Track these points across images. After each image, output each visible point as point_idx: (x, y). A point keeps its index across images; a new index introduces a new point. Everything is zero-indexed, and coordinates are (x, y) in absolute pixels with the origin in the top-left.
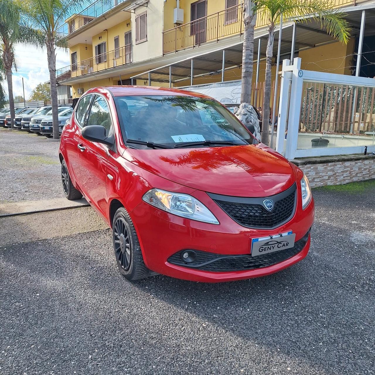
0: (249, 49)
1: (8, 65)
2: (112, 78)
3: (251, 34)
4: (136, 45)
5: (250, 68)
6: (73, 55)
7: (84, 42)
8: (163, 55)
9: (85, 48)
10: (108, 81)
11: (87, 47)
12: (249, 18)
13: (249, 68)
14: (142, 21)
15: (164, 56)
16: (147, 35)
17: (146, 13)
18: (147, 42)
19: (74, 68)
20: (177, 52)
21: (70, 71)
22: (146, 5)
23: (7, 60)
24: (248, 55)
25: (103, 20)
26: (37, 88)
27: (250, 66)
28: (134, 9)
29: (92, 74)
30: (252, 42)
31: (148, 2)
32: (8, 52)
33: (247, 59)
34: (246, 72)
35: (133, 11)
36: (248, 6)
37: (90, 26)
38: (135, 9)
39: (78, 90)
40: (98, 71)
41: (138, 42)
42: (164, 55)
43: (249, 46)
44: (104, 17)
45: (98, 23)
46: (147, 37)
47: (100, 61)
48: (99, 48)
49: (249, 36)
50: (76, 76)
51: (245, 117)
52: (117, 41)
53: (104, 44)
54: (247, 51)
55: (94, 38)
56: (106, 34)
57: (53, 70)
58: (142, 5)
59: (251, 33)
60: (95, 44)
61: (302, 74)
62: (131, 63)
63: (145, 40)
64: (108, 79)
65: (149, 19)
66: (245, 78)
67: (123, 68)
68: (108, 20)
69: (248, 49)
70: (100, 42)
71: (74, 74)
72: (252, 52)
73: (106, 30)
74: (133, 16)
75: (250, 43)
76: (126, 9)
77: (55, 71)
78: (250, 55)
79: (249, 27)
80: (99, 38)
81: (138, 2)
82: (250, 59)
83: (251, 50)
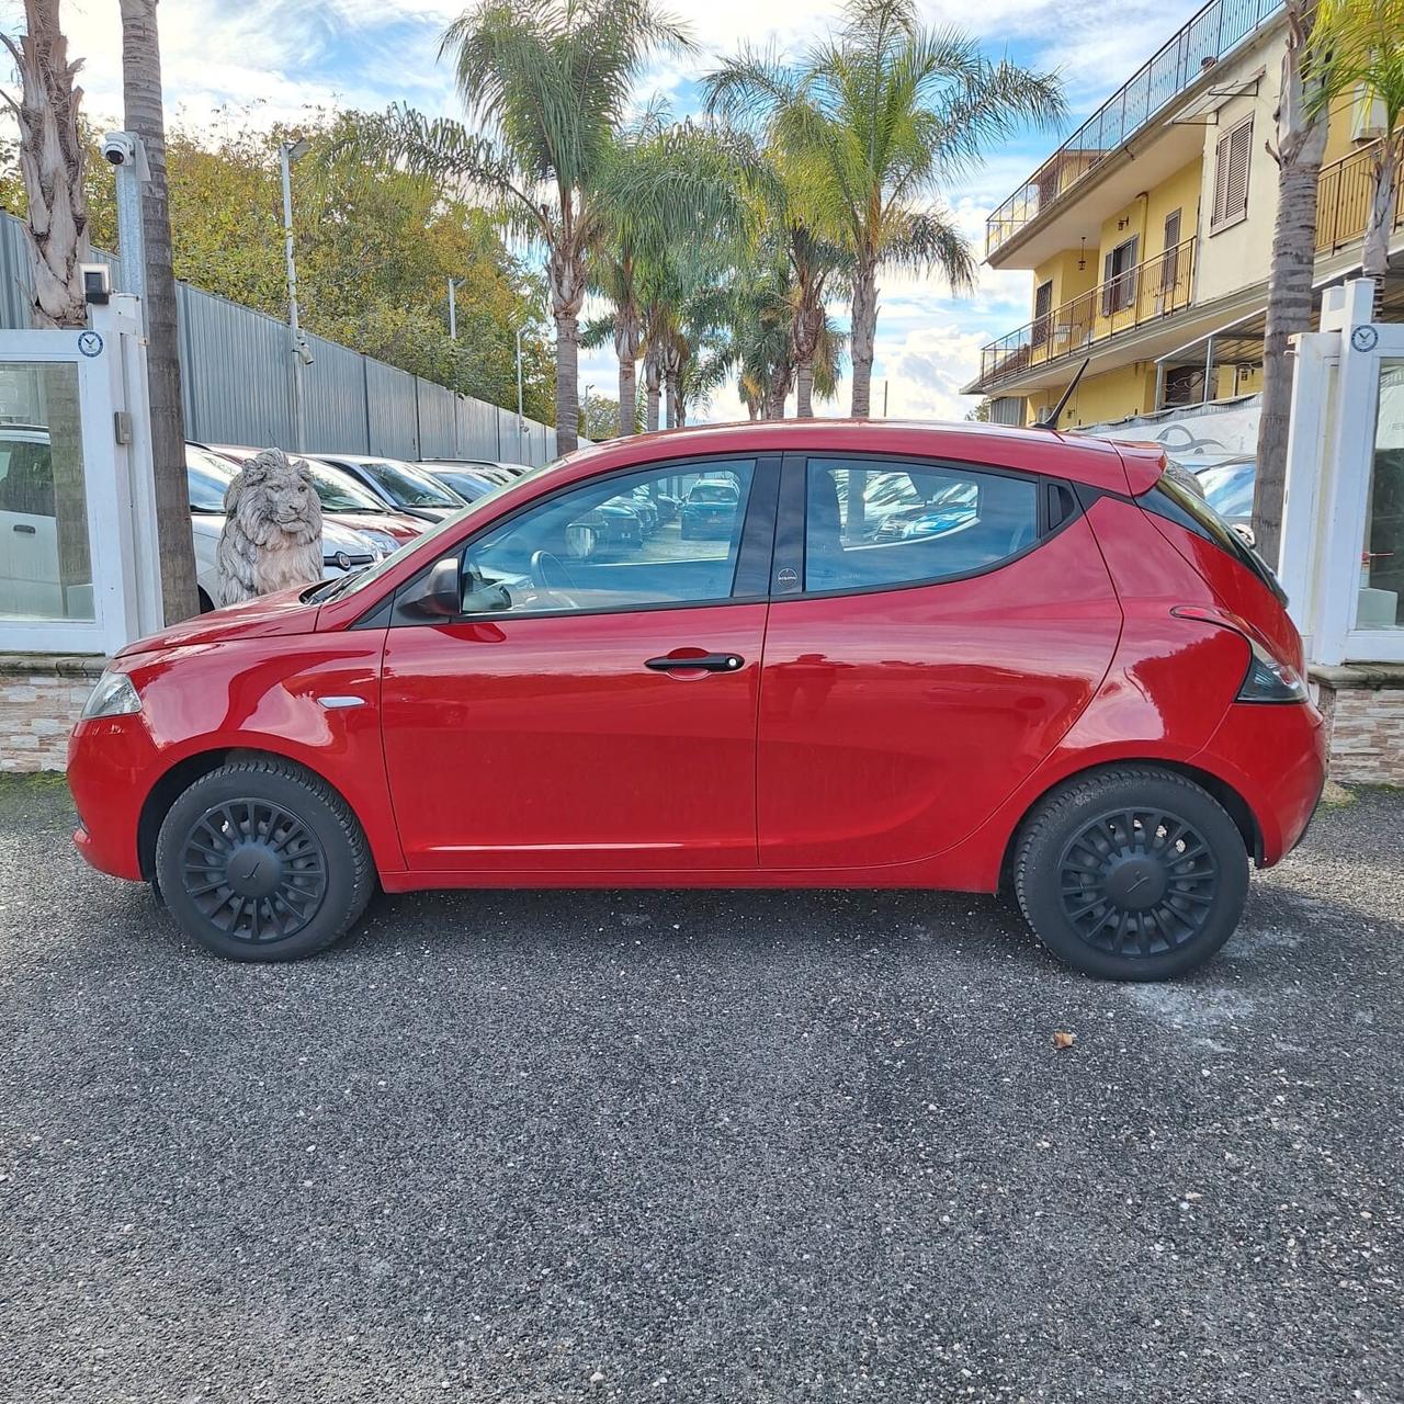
0: (1289, 251)
1: (804, 348)
2: (1146, 362)
3: (1299, 196)
4: (1211, 238)
5: (1290, 321)
6: (1043, 293)
7: (1078, 244)
9: (1078, 265)
10: (1132, 373)
11: (1083, 260)
12: (1291, 139)
13: (1286, 319)
14: (1236, 151)
16: (1246, 199)
17: (1250, 120)
18: (1245, 223)
19: (1041, 333)
20: (1337, 253)
21: (1026, 348)
22: (1252, 90)
23: (801, 335)
24: (1282, 272)
25: (1124, 163)
26: (979, 408)
27: (1290, 312)
28: (1217, 111)
29: (1093, 348)
30: (1302, 227)
31: (1260, 77)
32: (807, 309)
33: (1281, 289)
35: (1212, 119)
36: (1288, 97)
38: (1220, 108)
39: (1041, 410)
40: (1092, 344)
41: (1218, 227)
43: (1290, 241)
44: (1128, 150)
45: (1109, 175)
46: (1246, 206)
47: (1115, 302)
48: (1118, 258)
49: (1292, 206)
50: (1045, 359)
52: (1172, 226)
53: (1132, 243)
54: (1282, 259)
55: (1105, 225)
56: (1143, 207)
57: (862, 360)
58: (1239, 95)
59: (1297, 192)
60: (1107, 249)
61: (1371, 340)
62: (1189, 304)
63: (1239, 216)
64: (1133, 367)
65: (1259, 138)
66: (1272, 358)
67: (1162, 326)
68: (1138, 159)
69: (1285, 253)
70: (1121, 239)
71: (1039, 357)
72: (1305, 260)
73: (1145, 194)
74: (1212, 137)
75: (1292, 230)
76: (1183, 114)
77: (872, 360)
78: (1294, 273)
79: (1291, 173)
80: (1121, 224)
81: (1219, 87)
82: (1291, 288)
83: (1297, 255)
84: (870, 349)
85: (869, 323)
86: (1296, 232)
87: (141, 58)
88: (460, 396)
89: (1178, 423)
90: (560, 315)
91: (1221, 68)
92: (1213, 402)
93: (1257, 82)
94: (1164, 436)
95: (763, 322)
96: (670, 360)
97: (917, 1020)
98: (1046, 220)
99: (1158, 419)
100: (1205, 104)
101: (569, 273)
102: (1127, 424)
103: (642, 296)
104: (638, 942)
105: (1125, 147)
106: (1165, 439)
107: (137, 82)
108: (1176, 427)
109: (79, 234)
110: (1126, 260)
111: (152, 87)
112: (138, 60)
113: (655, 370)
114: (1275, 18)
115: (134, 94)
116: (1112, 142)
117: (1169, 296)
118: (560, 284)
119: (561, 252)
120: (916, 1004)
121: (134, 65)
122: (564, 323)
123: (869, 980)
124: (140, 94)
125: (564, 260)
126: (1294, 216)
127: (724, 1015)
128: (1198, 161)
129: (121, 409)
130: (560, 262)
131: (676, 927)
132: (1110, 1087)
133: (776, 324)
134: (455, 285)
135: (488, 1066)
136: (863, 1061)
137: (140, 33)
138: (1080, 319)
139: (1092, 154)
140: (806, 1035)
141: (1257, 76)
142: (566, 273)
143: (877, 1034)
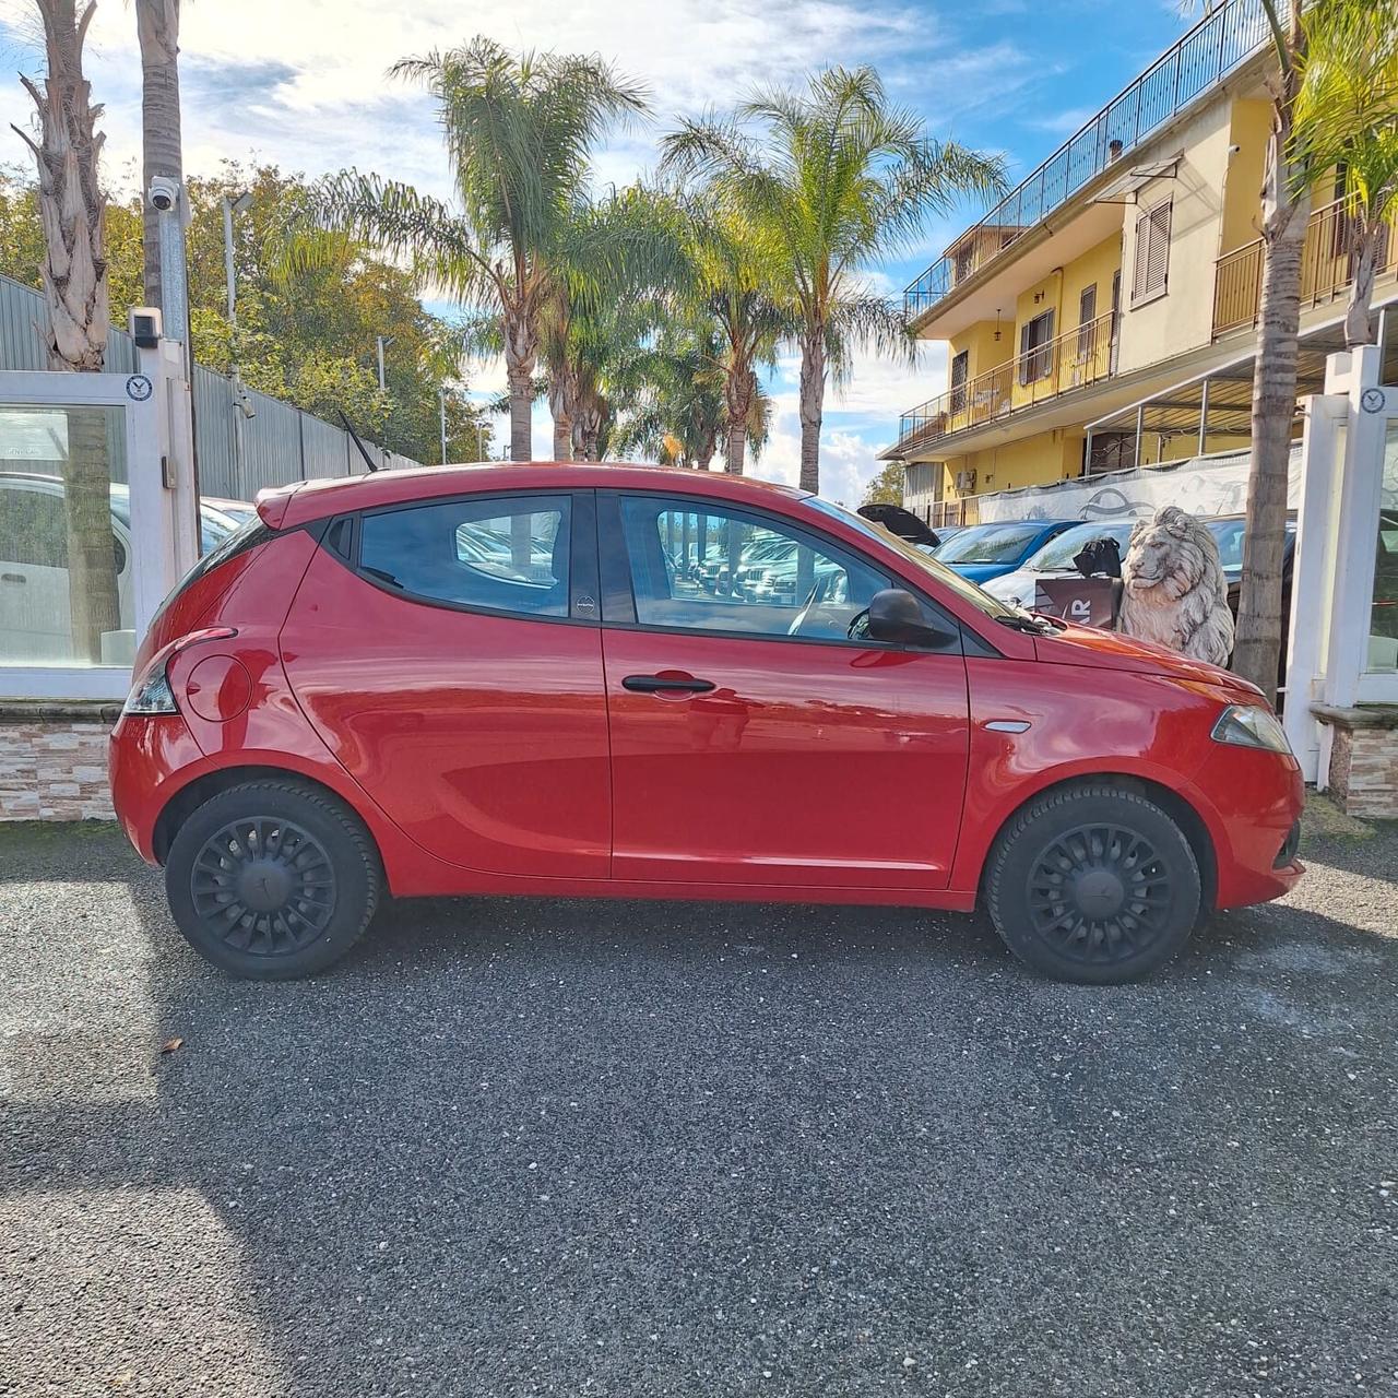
0: (1276, 319)
1: (737, 411)
2: (1063, 429)
3: (1285, 269)
4: (1132, 311)
5: (1278, 386)
6: (960, 361)
7: (994, 315)
8: (1214, 338)
9: (994, 337)
10: (1051, 440)
11: (999, 331)
12: (1276, 216)
13: (1274, 383)
14: (1155, 228)
15: (1217, 341)
16: (1166, 276)
17: (1169, 200)
18: (1165, 299)
19: (957, 402)
21: (944, 416)
22: (1172, 172)
23: (734, 398)
24: (1270, 339)
25: (1043, 239)
26: (884, 474)
27: (1278, 377)
28: (1136, 192)
29: (1015, 416)
30: (1289, 298)
31: (1179, 160)
32: (740, 373)
33: (1269, 356)
34: (1262, 399)
35: (1131, 198)
36: (1275, 177)
37: (1004, 262)
38: (1139, 188)
39: (960, 475)
40: (1013, 411)
41: (1138, 301)
42: (1216, 338)
43: (1277, 311)
44: (1047, 229)
45: (1028, 250)
46: (1166, 282)
47: (1032, 372)
48: (1035, 331)
49: (1280, 278)
50: (966, 426)
51: (1159, 553)
52: (1088, 301)
53: (1049, 316)
54: (1270, 329)
55: (1021, 298)
56: (1059, 282)
57: (811, 423)
58: (1158, 176)
59: (1284, 265)
60: (1023, 321)
61: (1378, 402)
62: (1110, 375)
63: (1161, 291)
64: (1051, 434)
65: (1178, 219)
66: (1262, 421)
67: (1085, 395)
68: (1058, 235)
69: (1273, 322)
70: (1036, 311)
71: (960, 423)
72: (1292, 329)
73: (1060, 268)
74: (1131, 215)
75: (1279, 300)
76: (1104, 193)
77: (820, 422)
78: (1281, 341)
79: (1278, 247)
80: (1037, 297)
81: (1141, 168)
82: (1279, 355)
83: (1284, 323)
84: (819, 411)
85: (818, 386)
86: (1284, 302)
87: (163, 106)
88: (387, 454)
89: (1112, 486)
90: (515, 373)
91: (1140, 152)
92: (1147, 466)
93: (1176, 165)
94: (1097, 498)
95: (697, 386)
96: (590, 421)
97: (1065, 1037)
98: (964, 293)
99: (1090, 482)
100: (1125, 184)
101: (523, 331)
102: (1059, 488)
103: (572, 356)
104: (765, 971)
105: (1044, 224)
106: (1098, 502)
107: (159, 130)
108: (1108, 490)
109: (98, 280)
110: (1042, 332)
111: (173, 135)
112: (159, 107)
113: (580, 430)
114: (1191, 106)
115: (156, 141)
116: (1032, 219)
117: (1091, 365)
118: (514, 342)
119: (515, 310)
120: (1058, 1022)
121: (155, 112)
122: (519, 382)
123: (1002, 1002)
124: (161, 141)
125: (518, 319)
126: (1281, 287)
127: (878, 1035)
128: (1117, 239)
129: (167, 455)
130: (513, 320)
131: (795, 956)
132: (1271, 1091)
133: (708, 386)
134: (384, 342)
135: (671, 1087)
136: (1030, 1075)
137: (162, 81)
138: (1001, 386)
139: (1012, 230)
140: (965, 1052)
141: (1176, 159)
142: (520, 331)
143: (1033, 1051)
